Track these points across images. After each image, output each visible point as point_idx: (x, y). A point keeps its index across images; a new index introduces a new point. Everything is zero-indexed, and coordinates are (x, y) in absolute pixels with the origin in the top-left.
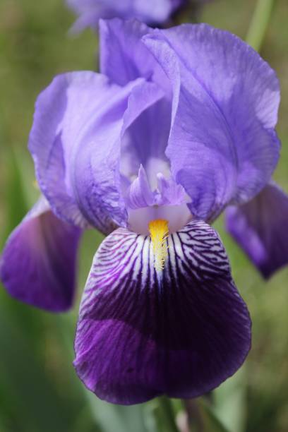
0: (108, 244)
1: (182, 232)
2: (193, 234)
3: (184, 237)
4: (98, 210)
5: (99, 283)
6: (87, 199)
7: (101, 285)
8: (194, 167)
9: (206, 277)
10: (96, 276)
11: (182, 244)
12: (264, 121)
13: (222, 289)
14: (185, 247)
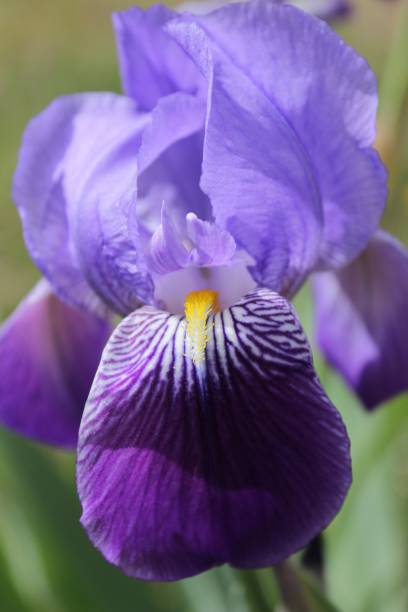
0: (125, 330)
1: (237, 306)
2: (252, 307)
3: (239, 313)
4: (115, 283)
5: (110, 388)
6: (98, 265)
7: (112, 389)
8: (253, 210)
9: (275, 373)
10: (105, 377)
11: (235, 322)
12: (358, 138)
13: (302, 392)
14: (239, 327)
